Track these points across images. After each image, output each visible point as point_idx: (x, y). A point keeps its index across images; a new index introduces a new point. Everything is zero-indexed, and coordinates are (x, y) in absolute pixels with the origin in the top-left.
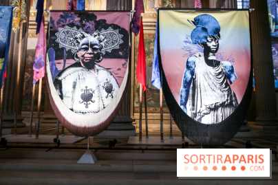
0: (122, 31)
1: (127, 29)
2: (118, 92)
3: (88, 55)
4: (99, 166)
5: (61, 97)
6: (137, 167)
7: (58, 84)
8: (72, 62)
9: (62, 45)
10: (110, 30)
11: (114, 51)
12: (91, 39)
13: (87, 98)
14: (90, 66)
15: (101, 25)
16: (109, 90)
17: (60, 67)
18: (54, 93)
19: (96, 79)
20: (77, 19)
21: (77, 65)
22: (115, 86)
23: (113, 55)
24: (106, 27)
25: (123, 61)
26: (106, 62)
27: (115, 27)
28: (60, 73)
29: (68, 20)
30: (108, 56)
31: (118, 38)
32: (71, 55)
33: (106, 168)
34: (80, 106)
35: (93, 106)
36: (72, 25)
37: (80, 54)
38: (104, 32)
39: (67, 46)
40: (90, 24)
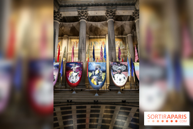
0: (126, 66)
1: (127, 65)
2: (126, 79)
3: (119, 71)
4: (122, 94)
5: (115, 80)
6: (130, 94)
7: (114, 77)
8: (116, 73)
9: (114, 69)
10: (123, 66)
11: (125, 70)
12: (120, 68)
13: (120, 80)
14: (120, 73)
15: (121, 65)
16: (124, 78)
17: (114, 74)
18: (113, 79)
19: (122, 76)
20: (116, 64)
21: (117, 73)
22: (125, 77)
23: (124, 71)
24: (123, 65)
25: (126, 72)
26: (123, 72)
27: (124, 65)
28: (114, 75)
29: (115, 64)
30: (123, 71)
31: (125, 67)
32: (116, 71)
33: (124, 94)
34: (119, 82)
35: (122, 81)
36: (115, 65)
37: (118, 71)
38: (122, 66)
39: (115, 69)
40: (119, 65)
